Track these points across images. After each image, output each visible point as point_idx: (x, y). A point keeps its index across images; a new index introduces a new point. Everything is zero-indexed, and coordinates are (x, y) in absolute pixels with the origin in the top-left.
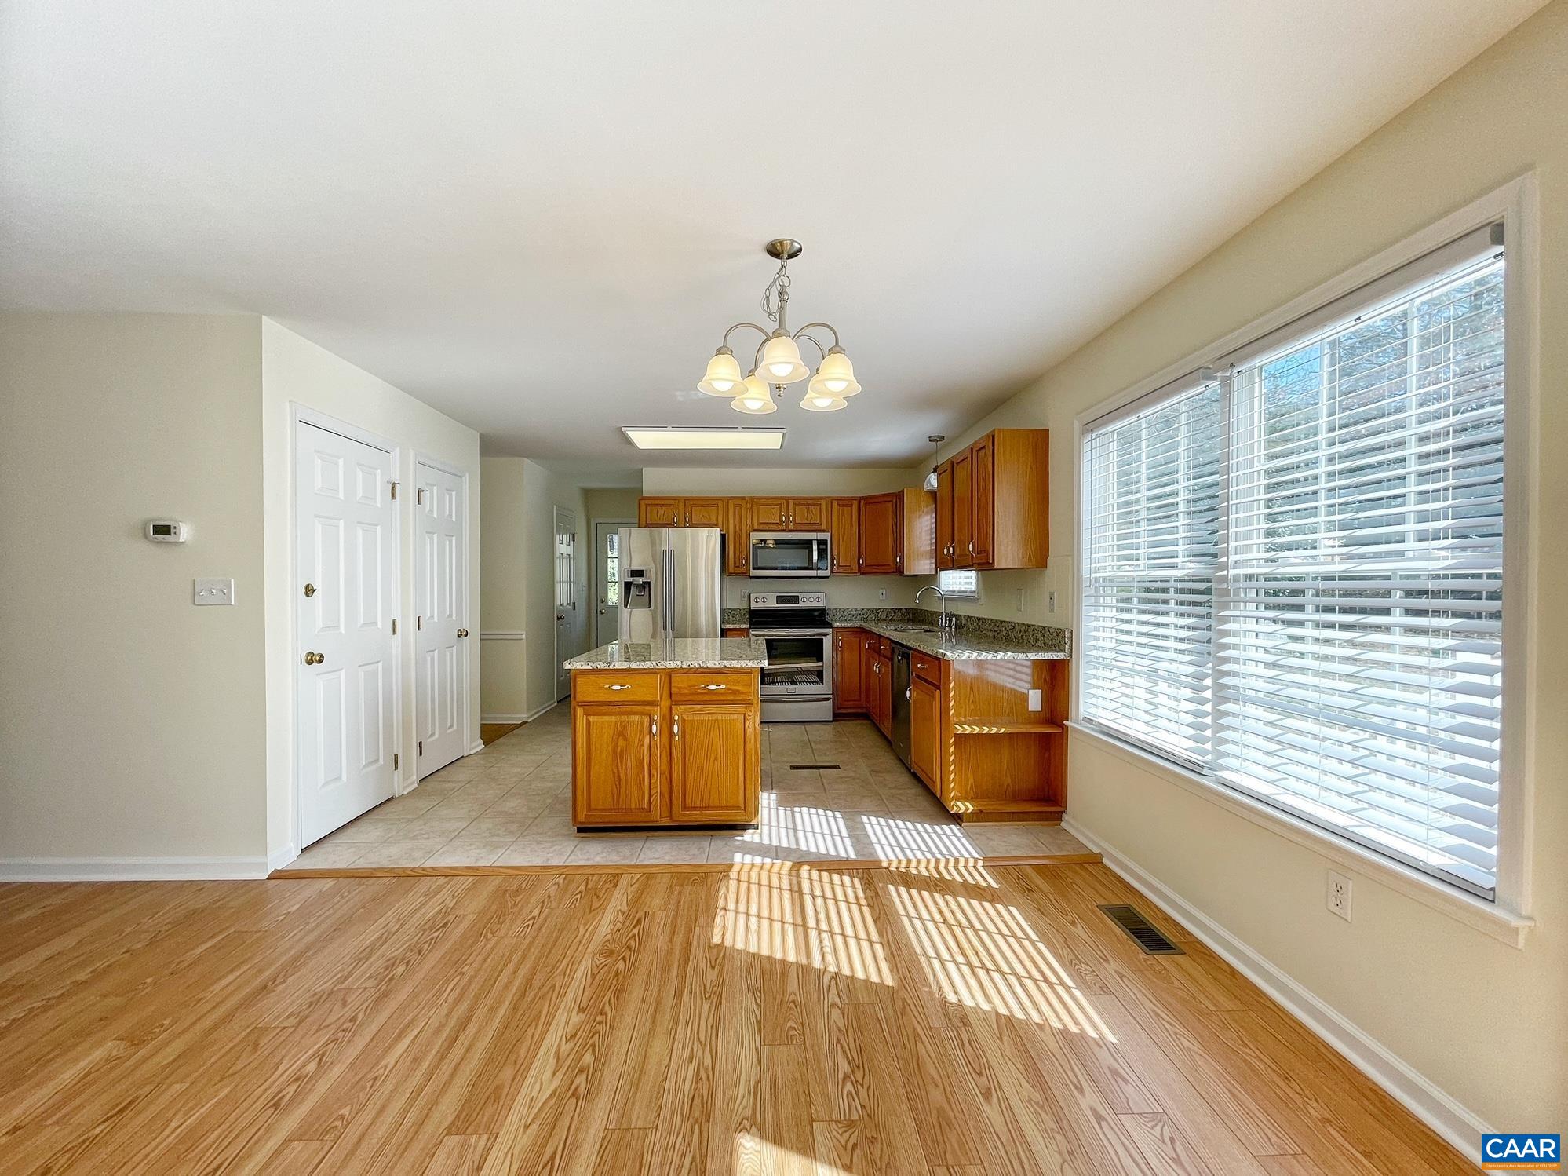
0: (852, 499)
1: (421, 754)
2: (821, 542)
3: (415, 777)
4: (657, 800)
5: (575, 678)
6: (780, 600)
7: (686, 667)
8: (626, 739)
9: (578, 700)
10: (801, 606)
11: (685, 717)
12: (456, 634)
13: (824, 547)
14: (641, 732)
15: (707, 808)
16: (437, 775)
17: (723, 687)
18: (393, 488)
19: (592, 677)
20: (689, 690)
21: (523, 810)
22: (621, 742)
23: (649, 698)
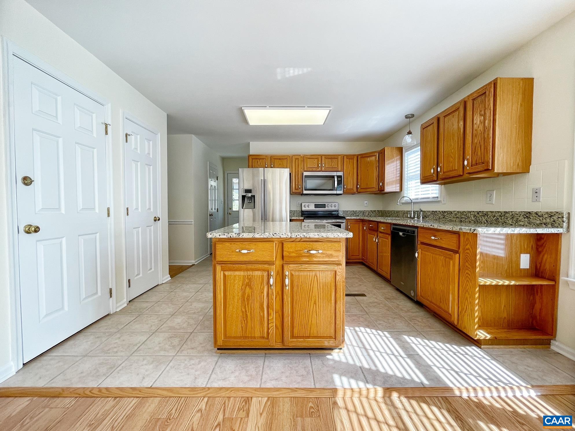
0: (354, 155)
1: (129, 286)
2: (339, 177)
3: (125, 300)
4: (273, 330)
5: (215, 244)
6: (316, 206)
7: (294, 237)
8: (251, 288)
9: (217, 260)
10: (326, 209)
11: (293, 273)
12: (153, 220)
13: (340, 179)
14: (262, 283)
15: (309, 337)
16: (141, 297)
17: (320, 252)
18: (106, 127)
19: (227, 244)
20: (296, 254)
21: (185, 325)
22: (248, 290)
23: (267, 259)
